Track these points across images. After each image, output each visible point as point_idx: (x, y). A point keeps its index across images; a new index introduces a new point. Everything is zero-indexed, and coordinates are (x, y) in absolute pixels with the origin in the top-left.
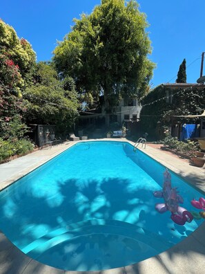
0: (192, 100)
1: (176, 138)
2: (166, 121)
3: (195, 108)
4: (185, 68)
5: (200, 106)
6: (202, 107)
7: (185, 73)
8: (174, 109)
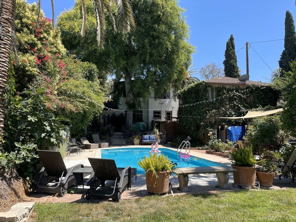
0: (235, 100)
1: (220, 140)
2: (210, 122)
3: (239, 109)
4: (233, 47)
5: (244, 106)
6: (246, 108)
7: (234, 53)
8: (218, 109)
